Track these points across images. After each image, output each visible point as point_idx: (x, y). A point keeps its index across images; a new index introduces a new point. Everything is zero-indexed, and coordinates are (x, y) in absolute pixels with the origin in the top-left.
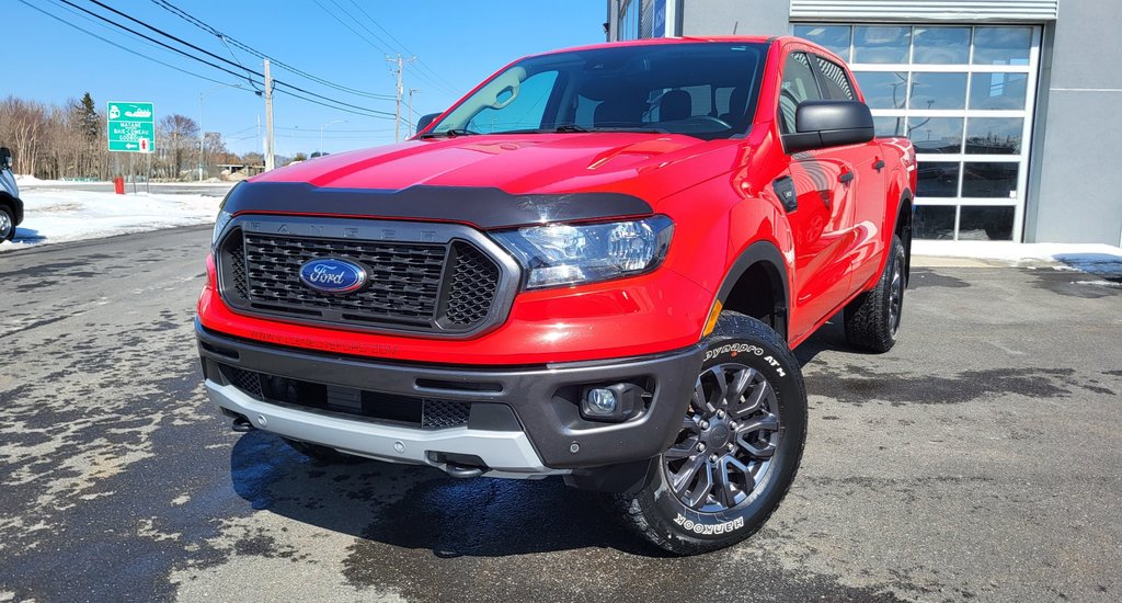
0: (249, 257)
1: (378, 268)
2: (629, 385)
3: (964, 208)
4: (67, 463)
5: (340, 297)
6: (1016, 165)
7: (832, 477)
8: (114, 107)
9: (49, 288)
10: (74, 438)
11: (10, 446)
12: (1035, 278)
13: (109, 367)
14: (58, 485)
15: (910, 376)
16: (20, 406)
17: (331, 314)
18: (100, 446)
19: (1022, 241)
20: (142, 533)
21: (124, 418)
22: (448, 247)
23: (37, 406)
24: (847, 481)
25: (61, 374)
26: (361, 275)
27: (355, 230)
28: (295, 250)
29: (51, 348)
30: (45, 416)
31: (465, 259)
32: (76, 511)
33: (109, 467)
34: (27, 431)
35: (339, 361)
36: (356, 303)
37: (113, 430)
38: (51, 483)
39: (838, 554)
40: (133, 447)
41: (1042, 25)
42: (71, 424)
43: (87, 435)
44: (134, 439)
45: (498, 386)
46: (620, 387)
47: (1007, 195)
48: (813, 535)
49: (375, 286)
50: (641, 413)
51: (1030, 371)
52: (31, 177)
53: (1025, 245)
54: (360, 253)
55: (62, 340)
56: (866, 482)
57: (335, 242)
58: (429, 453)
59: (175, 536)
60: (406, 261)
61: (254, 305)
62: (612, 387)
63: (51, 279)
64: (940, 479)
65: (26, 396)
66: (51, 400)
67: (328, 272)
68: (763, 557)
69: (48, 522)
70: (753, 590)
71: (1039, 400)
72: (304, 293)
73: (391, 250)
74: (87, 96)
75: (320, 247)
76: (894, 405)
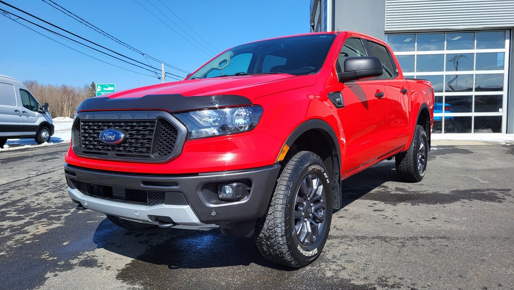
0: (82, 131)
1: (130, 132)
2: (239, 184)
3: (476, 118)
4: (26, 228)
5: (115, 146)
6: (501, 96)
7: (368, 236)
8: (99, 86)
9: (54, 160)
10: (34, 218)
11: (7, 221)
12: (507, 149)
13: (62, 190)
14: (18, 237)
15: (426, 192)
16: (18, 206)
17: (111, 154)
18: (43, 222)
19: (507, 133)
20: (43, 257)
21: (59, 211)
22: (156, 121)
23: (25, 206)
24: (374, 238)
25: (41, 193)
26: (122, 136)
27: (120, 116)
28: (99, 126)
29: (42, 183)
30: (27, 210)
31: (164, 126)
32: (21, 247)
33: (42, 229)
34: (16, 216)
35: (112, 175)
36: (121, 148)
37: (52, 215)
38: (15, 236)
39: (356, 270)
40: (57, 222)
41: (511, 30)
42: (36, 213)
43: (39, 218)
44: (59, 219)
45: (176, 184)
46: (235, 184)
47: (498, 111)
48: (347, 261)
49: (128, 141)
50: (246, 197)
51: (488, 190)
52: (69, 118)
53: (508, 134)
54: (123, 126)
55: (49, 180)
56: (383, 239)
57: (114, 122)
58: (150, 216)
59: (55, 258)
60: (141, 128)
61: (84, 152)
62: (231, 184)
63: (57, 156)
64: (422, 237)
65: (22, 202)
66: (32, 203)
67: (110, 135)
68: (318, 271)
69: (7, 252)
70: (307, 285)
71: (488, 203)
72: (102, 145)
73: (135, 124)
74: (93, 83)
75: (107, 124)
76: (412, 205)
